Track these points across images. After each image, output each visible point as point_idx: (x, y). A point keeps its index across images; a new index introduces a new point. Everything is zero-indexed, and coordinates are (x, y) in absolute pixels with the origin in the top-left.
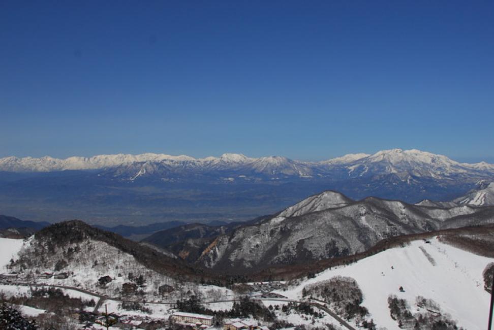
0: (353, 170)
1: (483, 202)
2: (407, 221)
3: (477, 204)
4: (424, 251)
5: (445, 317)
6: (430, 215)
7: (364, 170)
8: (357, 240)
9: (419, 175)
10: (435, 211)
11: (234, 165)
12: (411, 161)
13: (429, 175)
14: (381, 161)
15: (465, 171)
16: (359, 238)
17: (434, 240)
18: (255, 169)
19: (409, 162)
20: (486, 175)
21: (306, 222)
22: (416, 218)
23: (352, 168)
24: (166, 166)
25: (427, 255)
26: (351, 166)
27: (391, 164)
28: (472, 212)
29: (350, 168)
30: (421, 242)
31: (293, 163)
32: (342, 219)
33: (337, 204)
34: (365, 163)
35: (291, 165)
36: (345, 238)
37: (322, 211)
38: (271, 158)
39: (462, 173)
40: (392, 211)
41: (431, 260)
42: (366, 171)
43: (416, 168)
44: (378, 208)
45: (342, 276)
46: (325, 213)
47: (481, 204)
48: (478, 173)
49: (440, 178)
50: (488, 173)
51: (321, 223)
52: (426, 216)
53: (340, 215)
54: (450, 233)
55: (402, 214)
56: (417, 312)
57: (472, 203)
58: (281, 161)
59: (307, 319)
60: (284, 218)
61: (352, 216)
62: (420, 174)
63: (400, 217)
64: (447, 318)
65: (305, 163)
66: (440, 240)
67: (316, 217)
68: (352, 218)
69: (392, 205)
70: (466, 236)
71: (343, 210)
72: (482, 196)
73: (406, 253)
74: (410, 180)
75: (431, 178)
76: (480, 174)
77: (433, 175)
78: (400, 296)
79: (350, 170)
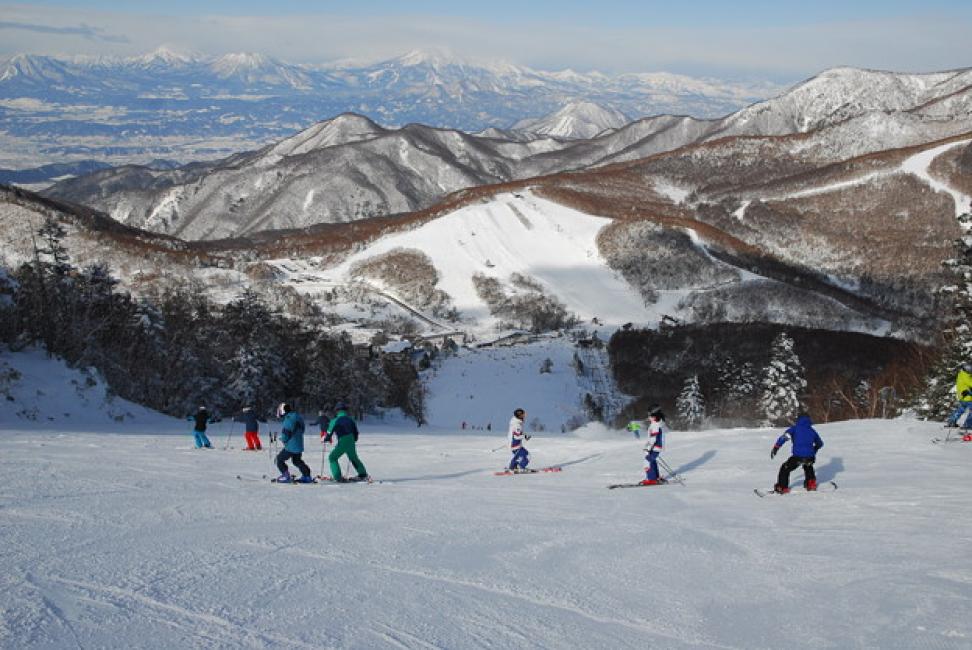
0: (374, 79)
1: (570, 132)
2: (468, 160)
3: (561, 134)
4: (515, 209)
5: (550, 300)
6: (500, 152)
7: (393, 79)
8: (395, 190)
9: (476, 89)
10: (508, 146)
11: (179, 66)
12: (464, 67)
13: (490, 89)
14: (418, 65)
15: (543, 84)
16: (398, 187)
17: (526, 192)
18: (218, 73)
19: (462, 68)
20: (571, 90)
21: (317, 163)
22: (480, 156)
23: (373, 75)
24: (55, 63)
25: (519, 215)
26: (372, 71)
27: (434, 70)
28: (559, 147)
29: (372, 75)
30: (509, 197)
31: (280, 65)
32: (373, 158)
33: (362, 135)
34: (394, 68)
35: (277, 68)
36: (378, 186)
37: (340, 146)
38: (243, 55)
39: (539, 87)
40: (446, 146)
41: (525, 222)
42: (396, 80)
43: (470, 77)
44: (426, 142)
45: (405, 247)
46: (346, 149)
47: (568, 135)
48: (561, 88)
49: (507, 94)
50: (576, 87)
51: (340, 165)
52: (496, 154)
53: (368, 151)
54: (545, 182)
55: (460, 150)
56: (512, 295)
57: (554, 132)
58: (260, 60)
59: (363, 310)
60: (281, 158)
61: (387, 154)
62: (477, 86)
63: (458, 154)
64: (553, 301)
65: (300, 65)
66: (534, 193)
67: (332, 155)
68: (386, 156)
69: (445, 137)
70: (568, 186)
71: (373, 144)
72: (568, 122)
73: (489, 212)
74: (463, 96)
75: (493, 93)
76: (565, 89)
77: (496, 89)
78: (489, 273)
79: (371, 78)
